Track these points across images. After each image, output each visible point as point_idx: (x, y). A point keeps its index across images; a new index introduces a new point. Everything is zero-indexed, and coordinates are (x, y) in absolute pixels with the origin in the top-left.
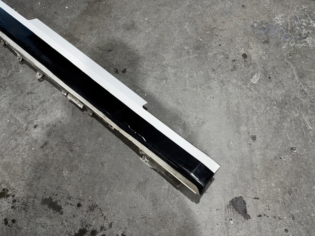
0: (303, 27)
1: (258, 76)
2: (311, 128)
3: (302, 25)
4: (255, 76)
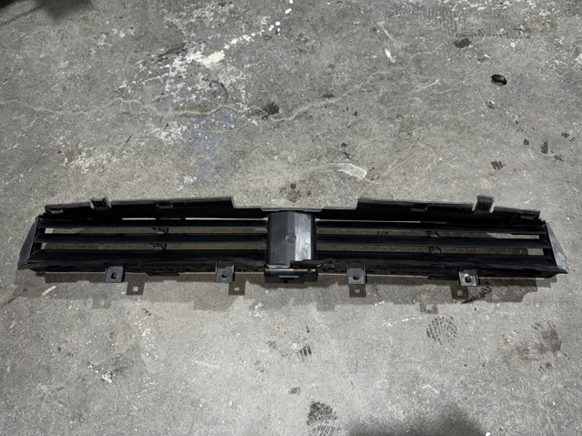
0: (189, 89)
1: (344, 167)
2: (437, 81)
3: (183, 89)
4: (348, 172)
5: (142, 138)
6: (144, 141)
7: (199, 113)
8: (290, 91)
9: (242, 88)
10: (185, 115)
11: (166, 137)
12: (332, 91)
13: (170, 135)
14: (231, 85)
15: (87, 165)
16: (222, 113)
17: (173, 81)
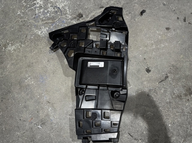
5: (31, 35)
6: (32, 36)
7: (51, 21)
8: (86, 7)
9: (67, 8)
10: (46, 23)
11: (41, 33)
12: (103, 5)
13: (42, 32)
14: (62, 7)
15: (13, 49)
16: (61, 20)
17: (38, 8)
